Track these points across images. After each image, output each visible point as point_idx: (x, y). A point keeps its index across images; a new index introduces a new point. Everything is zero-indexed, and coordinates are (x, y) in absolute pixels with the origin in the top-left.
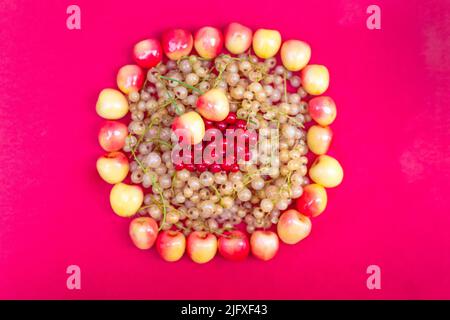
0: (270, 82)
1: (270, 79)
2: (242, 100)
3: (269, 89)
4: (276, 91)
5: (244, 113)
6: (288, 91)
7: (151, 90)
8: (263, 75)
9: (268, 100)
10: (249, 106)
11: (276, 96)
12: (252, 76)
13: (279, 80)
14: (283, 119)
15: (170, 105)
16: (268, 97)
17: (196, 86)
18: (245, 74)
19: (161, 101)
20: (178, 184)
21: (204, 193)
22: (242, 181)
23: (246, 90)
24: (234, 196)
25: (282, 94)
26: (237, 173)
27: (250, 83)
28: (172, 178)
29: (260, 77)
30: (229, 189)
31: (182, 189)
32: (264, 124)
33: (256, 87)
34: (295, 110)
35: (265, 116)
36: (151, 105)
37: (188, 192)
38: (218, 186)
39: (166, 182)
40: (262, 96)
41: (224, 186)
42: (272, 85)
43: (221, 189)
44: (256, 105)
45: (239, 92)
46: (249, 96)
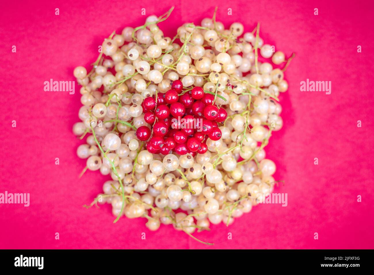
0: (239, 51)
1: (239, 48)
2: (209, 73)
3: (238, 59)
4: (246, 60)
5: (212, 87)
6: (259, 61)
7: (108, 64)
8: (230, 44)
9: (237, 72)
10: (217, 79)
11: (246, 67)
12: (219, 46)
13: (248, 49)
14: (255, 91)
15: (129, 80)
16: (237, 68)
17: (159, 59)
18: (211, 44)
19: (119, 76)
20: (140, 169)
21: (169, 179)
22: (212, 162)
23: (213, 62)
24: (204, 180)
25: (253, 64)
26: (206, 154)
27: (217, 53)
28: (133, 162)
29: (228, 47)
30: (197, 173)
31: (144, 175)
32: (234, 98)
33: (224, 58)
34: (267, 81)
35: (235, 90)
36: (109, 81)
37: (151, 179)
38: (185, 170)
39: (126, 166)
40: (230, 68)
41: (192, 169)
42: (241, 54)
43: (189, 173)
44: (225, 78)
45: (205, 65)
46: (217, 68)
